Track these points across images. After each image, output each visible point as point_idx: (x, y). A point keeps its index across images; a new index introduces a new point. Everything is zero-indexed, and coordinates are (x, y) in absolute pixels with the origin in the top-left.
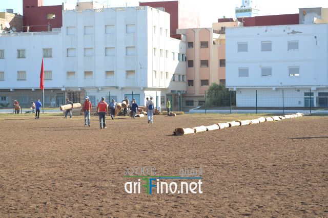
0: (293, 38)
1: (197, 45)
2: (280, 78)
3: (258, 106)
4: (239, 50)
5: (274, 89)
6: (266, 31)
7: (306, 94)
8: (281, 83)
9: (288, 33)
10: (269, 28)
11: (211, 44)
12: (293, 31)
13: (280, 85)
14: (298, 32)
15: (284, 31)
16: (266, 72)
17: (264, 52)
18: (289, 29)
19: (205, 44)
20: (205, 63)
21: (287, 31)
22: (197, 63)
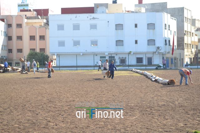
0: (93, 22)
1: (14, 26)
2: (85, 47)
3: (78, 65)
4: (58, 29)
5: (81, 54)
6: (76, 17)
7: (101, 57)
8: (86, 51)
9: (90, 19)
10: (78, 15)
11: (24, 25)
12: (93, 17)
13: (86, 52)
14: (96, 18)
15: (88, 17)
16: (76, 43)
17: (74, 31)
18: (91, 16)
19: (19, 26)
20: (20, 38)
21: (90, 17)
22: (14, 38)
